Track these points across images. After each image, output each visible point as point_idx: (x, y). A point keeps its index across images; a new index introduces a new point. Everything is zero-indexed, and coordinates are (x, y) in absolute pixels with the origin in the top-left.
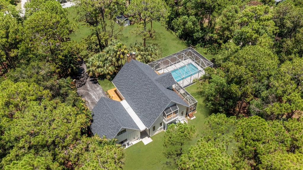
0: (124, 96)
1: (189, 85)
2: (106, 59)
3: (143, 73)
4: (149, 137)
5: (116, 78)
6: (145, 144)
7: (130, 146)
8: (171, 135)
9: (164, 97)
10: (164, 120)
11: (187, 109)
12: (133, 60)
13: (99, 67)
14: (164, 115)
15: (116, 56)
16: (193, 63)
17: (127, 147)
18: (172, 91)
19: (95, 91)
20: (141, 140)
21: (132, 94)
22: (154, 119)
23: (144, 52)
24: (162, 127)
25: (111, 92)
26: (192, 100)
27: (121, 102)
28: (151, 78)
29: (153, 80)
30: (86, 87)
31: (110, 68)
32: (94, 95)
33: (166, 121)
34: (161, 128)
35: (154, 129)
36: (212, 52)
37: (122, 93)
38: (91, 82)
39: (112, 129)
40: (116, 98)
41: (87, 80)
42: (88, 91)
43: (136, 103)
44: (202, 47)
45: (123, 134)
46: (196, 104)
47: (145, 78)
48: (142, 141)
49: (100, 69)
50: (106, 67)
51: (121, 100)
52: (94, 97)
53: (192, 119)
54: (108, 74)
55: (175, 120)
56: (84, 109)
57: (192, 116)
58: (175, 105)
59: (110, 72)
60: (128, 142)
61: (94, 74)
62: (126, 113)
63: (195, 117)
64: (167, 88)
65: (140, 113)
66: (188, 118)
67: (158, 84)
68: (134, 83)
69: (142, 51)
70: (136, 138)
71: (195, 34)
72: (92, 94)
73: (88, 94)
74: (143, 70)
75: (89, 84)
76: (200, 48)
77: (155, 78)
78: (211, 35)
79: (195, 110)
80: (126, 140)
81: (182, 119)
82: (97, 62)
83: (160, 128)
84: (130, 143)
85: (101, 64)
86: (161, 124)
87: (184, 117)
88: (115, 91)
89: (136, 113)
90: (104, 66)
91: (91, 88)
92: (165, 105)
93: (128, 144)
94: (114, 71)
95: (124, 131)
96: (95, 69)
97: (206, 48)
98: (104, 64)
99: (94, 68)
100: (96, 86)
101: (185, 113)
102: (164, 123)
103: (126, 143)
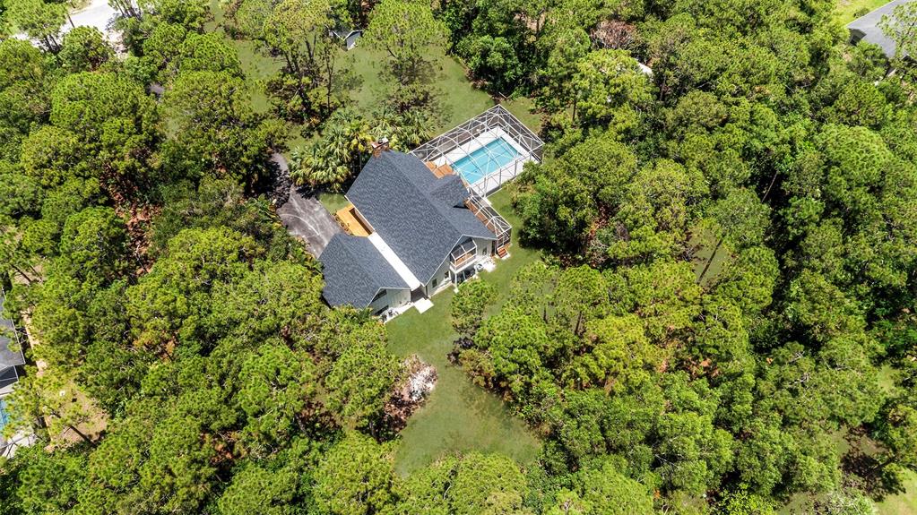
0: (375, 226)
1: (498, 188)
2: (330, 153)
3: (406, 181)
4: (426, 298)
5: (354, 189)
6: (421, 311)
7: (394, 316)
8: (463, 300)
9: (450, 228)
10: (451, 268)
11: (494, 242)
12: (384, 152)
13: (315, 169)
14: (451, 259)
15: (349, 145)
16: (507, 137)
17: (389, 319)
18: (462, 210)
19: (310, 213)
20: (412, 304)
21: (388, 221)
22: (435, 267)
23: (404, 127)
24: (450, 278)
25: (344, 215)
26: (502, 224)
27: (370, 237)
28: (423, 192)
29: (427, 193)
30: (292, 206)
31: (339, 169)
32: (311, 222)
33: (456, 269)
34: (448, 282)
35: (435, 283)
36: (547, 106)
37: (369, 219)
38: (299, 195)
39: (362, 292)
40: (358, 231)
41: (291, 192)
42: (297, 214)
43: (399, 239)
44: (524, 95)
45: (383, 298)
46: (509, 232)
47: (412, 191)
48: (414, 307)
49: (319, 173)
50: (330, 168)
51: (370, 233)
52: (311, 227)
53: (504, 258)
54: (337, 180)
55: (473, 265)
56: (306, 259)
57: (505, 254)
58: (470, 240)
59: (339, 177)
60: (390, 309)
61: (306, 183)
62: (383, 260)
63: (509, 255)
64: (456, 207)
65: (408, 257)
66: (497, 256)
67: (436, 203)
68: (390, 200)
69: (399, 125)
70: (404, 302)
71: (507, 74)
72: (307, 222)
73: (298, 222)
74: (407, 176)
75: (295, 200)
76: (521, 98)
77: (430, 190)
78: (541, 72)
79: (508, 241)
80: (386, 308)
81: (485, 260)
82: (312, 159)
83: (445, 280)
84: (394, 312)
85: (321, 163)
86: (447, 274)
87: (488, 257)
88: (352, 211)
89: (400, 257)
90: (327, 166)
91: (303, 208)
92: (451, 242)
93: (391, 314)
94: (347, 174)
95: (384, 292)
96: (310, 173)
97: (534, 96)
98: (328, 162)
99: (307, 171)
100: (312, 204)
101: (490, 249)
102: (451, 272)
103: (386, 312)
